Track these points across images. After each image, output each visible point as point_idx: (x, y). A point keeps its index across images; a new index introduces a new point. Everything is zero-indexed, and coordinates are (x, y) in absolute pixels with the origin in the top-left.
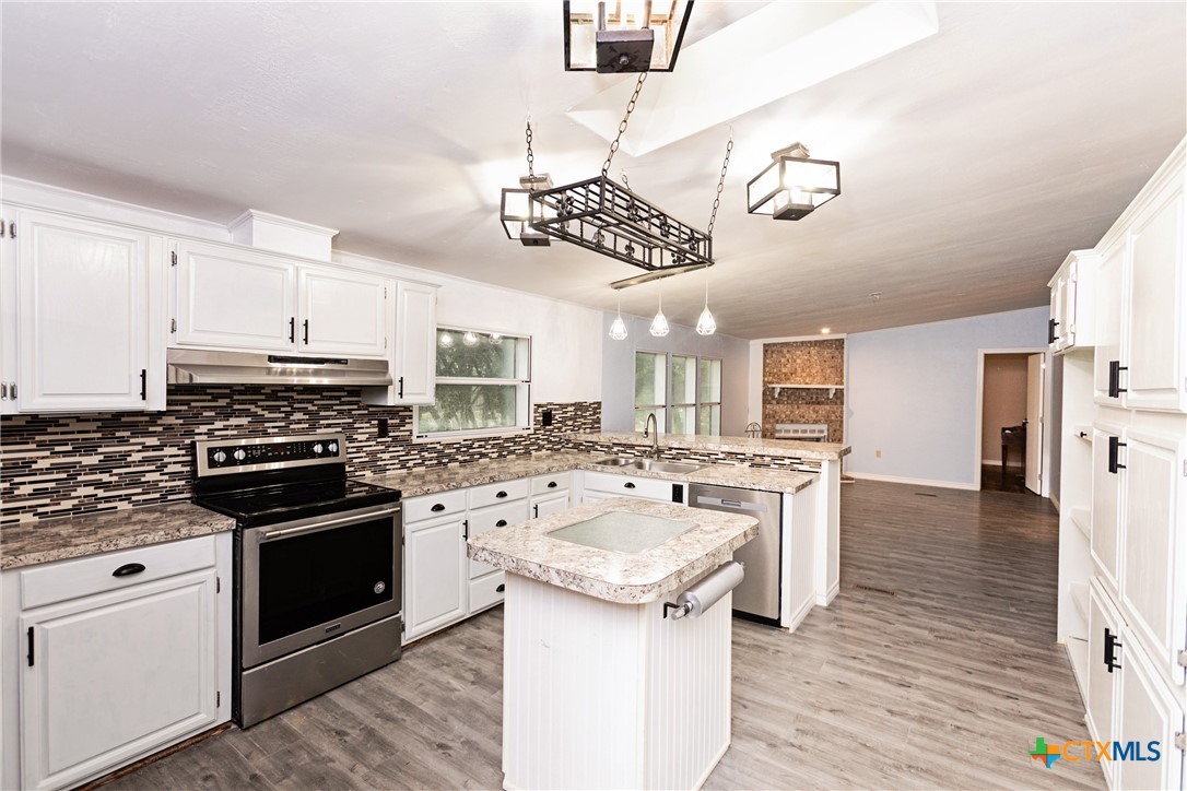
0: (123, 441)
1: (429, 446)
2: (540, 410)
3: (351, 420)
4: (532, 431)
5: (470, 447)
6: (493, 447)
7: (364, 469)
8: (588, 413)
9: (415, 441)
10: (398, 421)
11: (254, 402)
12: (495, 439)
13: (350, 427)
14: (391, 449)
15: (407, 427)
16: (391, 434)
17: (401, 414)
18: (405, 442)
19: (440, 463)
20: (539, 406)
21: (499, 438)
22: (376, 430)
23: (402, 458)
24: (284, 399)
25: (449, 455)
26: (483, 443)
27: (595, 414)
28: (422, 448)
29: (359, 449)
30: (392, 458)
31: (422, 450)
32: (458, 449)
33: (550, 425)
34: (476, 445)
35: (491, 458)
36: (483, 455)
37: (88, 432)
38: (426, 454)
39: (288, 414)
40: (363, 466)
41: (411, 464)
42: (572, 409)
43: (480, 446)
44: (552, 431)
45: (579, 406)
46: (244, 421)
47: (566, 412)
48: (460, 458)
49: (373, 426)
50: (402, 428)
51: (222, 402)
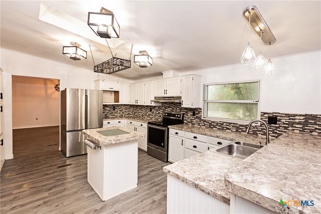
0: (160, 110)
1: (206, 121)
2: (266, 115)
3: (187, 111)
5: (222, 124)
6: (233, 126)
7: (189, 123)
9: (202, 118)
10: (198, 112)
11: (172, 105)
12: (234, 124)
13: (187, 112)
14: (196, 119)
15: (200, 114)
16: (196, 115)
17: (198, 110)
18: (199, 118)
19: (210, 127)
20: (265, 113)
21: (236, 124)
22: (192, 114)
23: (198, 122)
24: (176, 105)
25: (213, 125)
26: (228, 124)
28: (204, 121)
29: (189, 118)
30: (196, 122)
31: (204, 122)
32: (217, 124)
33: (276, 124)
34: (225, 124)
35: (232, 131)
36: (227, 129)
38: (206, 123)
39: (177, 108)
40: (189, 122)
41: (201, 125)
43: (227, 125)
44: (279, 127)
46: (171, 109)
47: (295, 119)
48: (218, 127)
49: (192, 113)
50: (199, 114)
51: (169, 105)
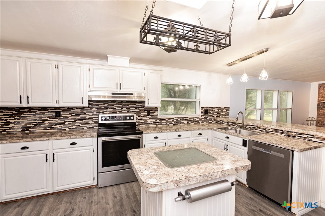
0: (85, 113)
1: (163, 119)
2: (204, 109)
3: (139, 111)
4: (200, 116)
5: (177, 120)
6: (185, 120)
7: (143, 124)
8: (224, 111)
9: (158, 117)
10: (153, 111)
11: (113, 105)
12: (186, 118)
13: (139, 112)
14: (151, 119)
15: (156, 113)
16: (151, 115)
17: (154, 109)
18: (156, 117)
19: (166, 124)
20: (203, 108)
21: (188, 118)
22: (146, 113)
23: (154, 122)
24: (121, 104)
25: (170, 122)
26: (182, 119)
27: (226, 111)
28: (161, 119)
29: (141, 119)
30: (151, 122)
31: (161, 120)
32: (173, 120)
33: (208, 114)
34: (179, 119)
35: (184, 124)
36: (181, 123)
37: (78, 111)
38: (162, 121)
39: (122, 108)
41: (157, 124)
42: (217, 109)
43: (181, 120)
44: (209, 116)
45: (220, 108)
46: (111, 110)
47: (214, 110)
48: (174, 123)
49: (146, 112)
50: (154, 113)
51: (106, 105)
